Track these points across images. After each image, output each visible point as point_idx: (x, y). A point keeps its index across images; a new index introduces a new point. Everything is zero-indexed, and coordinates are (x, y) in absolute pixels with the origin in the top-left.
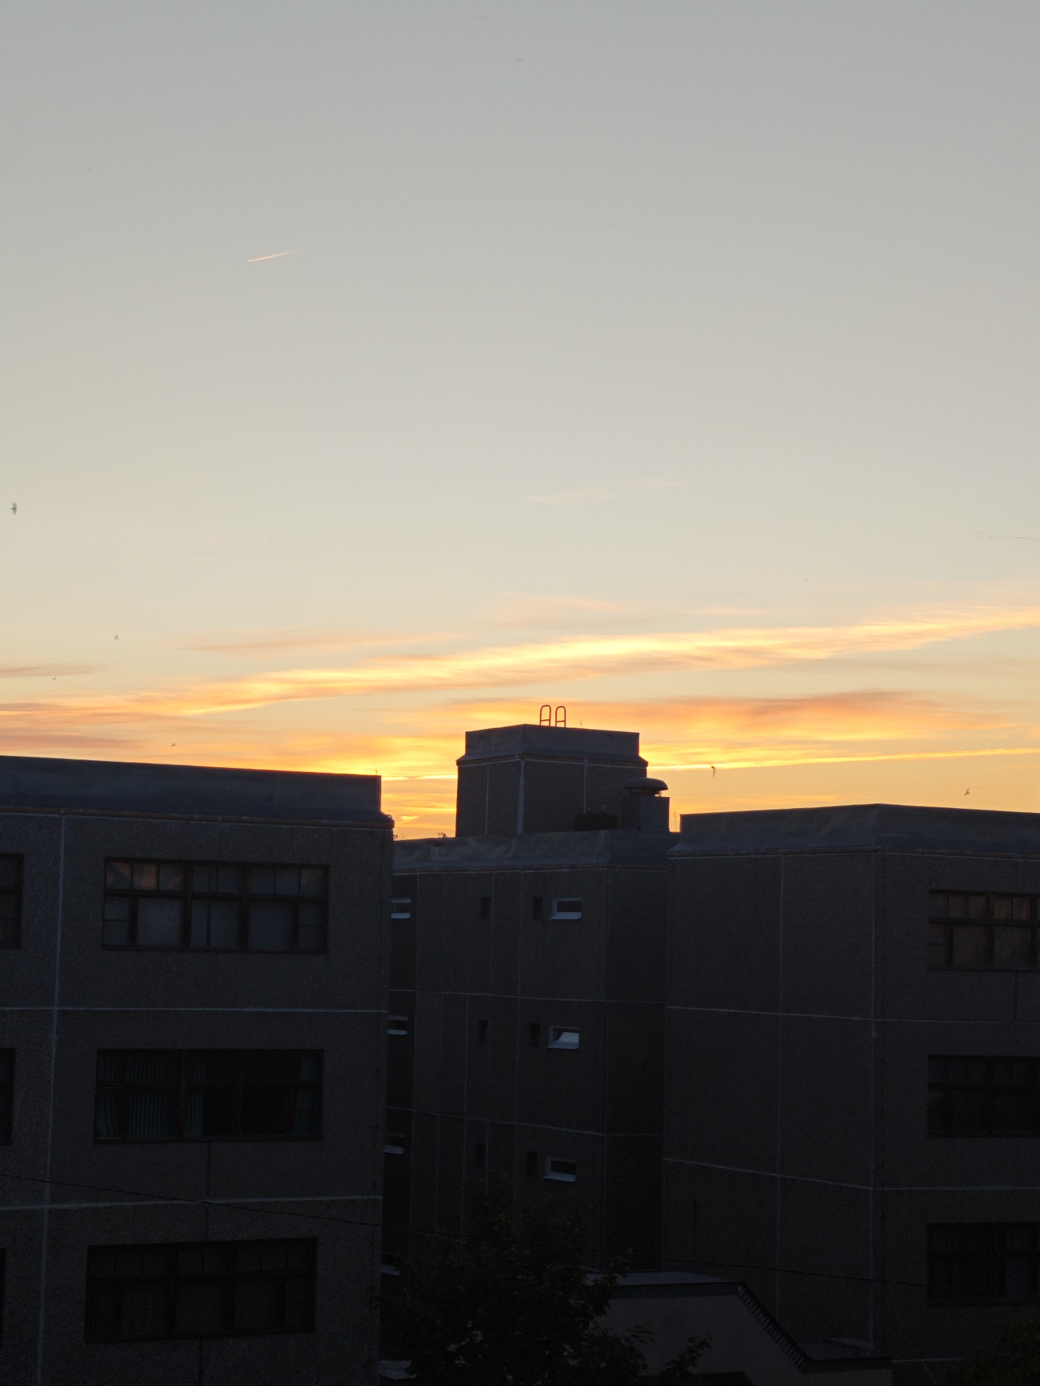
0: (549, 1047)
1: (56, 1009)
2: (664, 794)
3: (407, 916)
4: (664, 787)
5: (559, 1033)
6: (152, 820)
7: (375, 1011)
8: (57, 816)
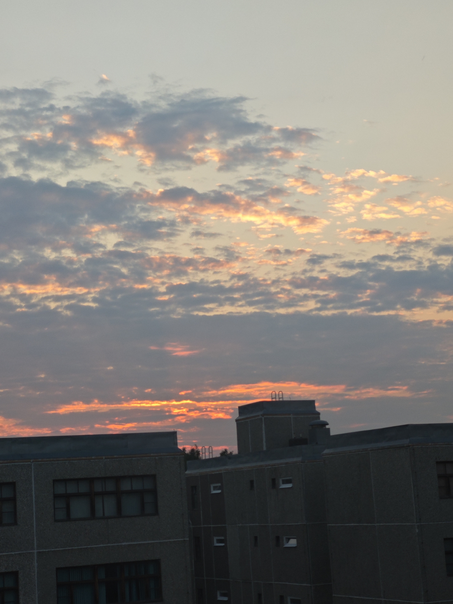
0: (285, 546)
1: (36, 551)
2: (327, 427)
3: (219, 491)
4: (328, 424)
5: (288, 540)
6: (73, 461)
7: (182, 539)
8: (29, 463)
